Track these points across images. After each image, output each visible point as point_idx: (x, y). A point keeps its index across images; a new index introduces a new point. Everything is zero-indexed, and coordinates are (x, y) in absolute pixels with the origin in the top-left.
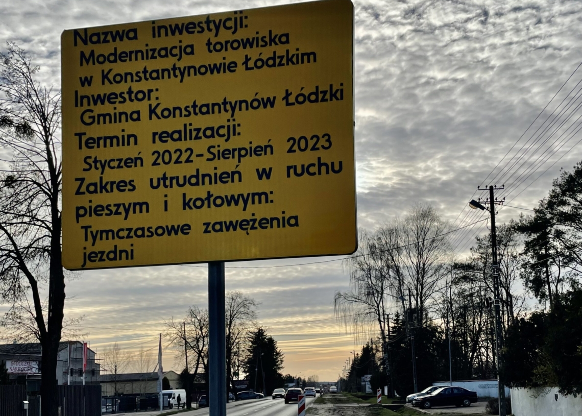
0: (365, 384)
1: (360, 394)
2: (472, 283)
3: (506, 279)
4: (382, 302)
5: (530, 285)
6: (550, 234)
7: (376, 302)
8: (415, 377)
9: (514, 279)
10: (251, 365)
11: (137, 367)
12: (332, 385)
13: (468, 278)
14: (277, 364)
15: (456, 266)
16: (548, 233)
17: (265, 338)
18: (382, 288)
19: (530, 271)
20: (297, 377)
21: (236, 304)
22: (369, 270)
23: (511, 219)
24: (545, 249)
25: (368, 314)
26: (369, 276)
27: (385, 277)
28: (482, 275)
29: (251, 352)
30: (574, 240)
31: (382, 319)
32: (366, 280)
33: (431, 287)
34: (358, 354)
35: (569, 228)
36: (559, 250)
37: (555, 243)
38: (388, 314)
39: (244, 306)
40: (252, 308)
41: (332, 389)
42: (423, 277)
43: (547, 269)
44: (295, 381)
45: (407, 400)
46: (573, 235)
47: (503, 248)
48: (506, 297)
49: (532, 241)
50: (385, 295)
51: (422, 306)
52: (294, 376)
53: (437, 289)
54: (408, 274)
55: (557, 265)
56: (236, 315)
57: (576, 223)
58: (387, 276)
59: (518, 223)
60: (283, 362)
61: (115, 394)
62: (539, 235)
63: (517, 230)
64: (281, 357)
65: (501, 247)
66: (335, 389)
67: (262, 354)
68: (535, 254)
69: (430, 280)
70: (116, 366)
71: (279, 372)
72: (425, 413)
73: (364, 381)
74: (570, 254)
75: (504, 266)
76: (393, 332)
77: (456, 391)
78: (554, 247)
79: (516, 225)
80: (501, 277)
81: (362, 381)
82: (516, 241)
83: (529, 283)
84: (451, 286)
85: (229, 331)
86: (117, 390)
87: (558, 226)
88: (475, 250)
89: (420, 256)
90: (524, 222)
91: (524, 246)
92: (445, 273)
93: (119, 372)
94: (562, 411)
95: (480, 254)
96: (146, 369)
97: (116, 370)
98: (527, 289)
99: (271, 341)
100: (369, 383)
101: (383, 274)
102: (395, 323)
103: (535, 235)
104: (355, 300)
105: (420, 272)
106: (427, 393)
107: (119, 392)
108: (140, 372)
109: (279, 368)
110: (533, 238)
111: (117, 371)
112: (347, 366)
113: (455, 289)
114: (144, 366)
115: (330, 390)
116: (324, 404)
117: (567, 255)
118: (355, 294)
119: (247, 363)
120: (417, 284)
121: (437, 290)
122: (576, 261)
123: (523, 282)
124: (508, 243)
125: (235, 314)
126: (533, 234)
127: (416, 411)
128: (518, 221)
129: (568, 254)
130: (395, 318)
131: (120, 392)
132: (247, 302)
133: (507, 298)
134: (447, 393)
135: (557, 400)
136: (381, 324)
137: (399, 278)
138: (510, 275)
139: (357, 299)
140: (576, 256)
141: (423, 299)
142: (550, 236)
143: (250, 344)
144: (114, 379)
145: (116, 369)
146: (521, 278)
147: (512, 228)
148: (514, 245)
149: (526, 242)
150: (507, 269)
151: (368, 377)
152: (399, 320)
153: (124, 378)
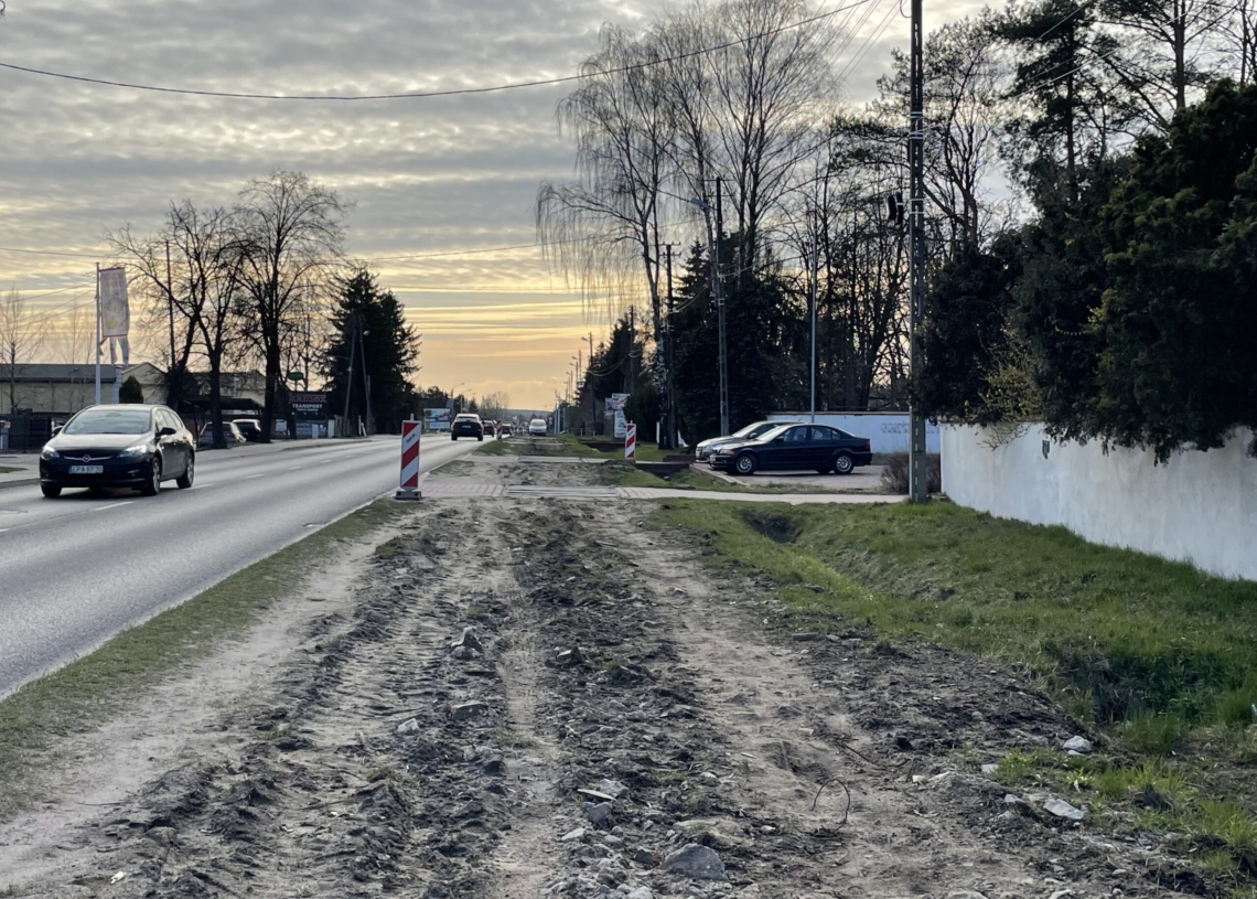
0: (613, 416)
1: (600, 439)
2: (878, 169)
3: (966, 160)
4: (655, 212)
5: (1025, 177)
6: (1082, 46)
7: (640, 212)
8: (724, 400)
9: (985, 162)
10: (339, 356)
11: (64, 348)
12: (534, 417)
13: (867, 153)
14: (404, 358)
15: (841, 127)
16: (1078, 45)
17: (374, 295)
18: (655, 178)
19: (1024, 140)
20: (455, 396)
21: (291, 202)
22: (626, 131)
23: (982, 6)
24: (1069, 85)
25: (619, 243)
26: (625, 146)
27: (663, 150)
28: (905, 149)
29: (339, 327)
30: (1143, 64)
31: (653, 255)
32: (618, 157)
33: (778, 178)
34: (602, 346)
35: (1134, 31)
36: (1104, 89)
37: (1097, 72)
38: (667, 243)
39: (313, 209)
40: (332, 214)
41: (535, 424)
42: (759, 152)
43: (1070, 138)
44: (448, 404)
45: (698, 454)
46: (1143, 51)
47: (962, 82)
48: (963, 207)
49: (1035, 63)
50: (662, 197)
51: (753, 226)
52: (449, 392)
53: (792, 183)
54: (723, 145)
55: (1097, 127)
56: (292, 232)
57: (1152, 19)
58: (669, 148)
59: (1002, 17)
60: (418, 356)
61: (12, 409)
62: (1053, 47)
63: (999, 33)
64: (415, 343)
65: (957, 79)
66: (541, 425)
67: (366, 333)
68: (1042, 97)
69: (775, 163)
70: (13, 344)
71: (408, 377)
72: (735, 484)
73: (610, 409)
74: (1133, 100)
75: (963, 127)
76: (685, 291)
77: (818, 436)
78: (1092, 80)
79: (996, 21)
80: (954, 156)
81: (607, 407)
82: (995, 63)
83: (1021, 171)
84: (827, 177)
85: (275, 268)
86: (16, 401)
87: (1106, 26)
88: (890, 84)
89: (754, 98)
90: (1017, 14)
91: (1015, 75)
92: (814, 145)
93: (21, 359)
94: (1057, 485)
95: (900, 96)
96: (85, 354)
97: (13, 355)
98: (1016, 188)
99: (390, 303)
100: (622, 413)
101: (659, 142)
102: (689, 269)
103: (1044, 48)
104: (587, 205)
105: (752, 138)
106: (748, 438)
107: (19, 407)
108: (70, 362)
109: (408, 370)
110: (1037, 55)
111: (16, 357)
112: (575, 372)
113: (837, 186)
114: (80, 347)
115: (531, 427)
116: (499, 455)
117: (1125, 104)
118: (587, 190)
119: (329, 353)
120: (745, 169)
121: (792, 187)
122: (1147, 119)
123: (1005, 168)
124: (975, 68)
125: (290, 228)
126: (1038, 46)
127: (715, 478)
128: (1004, 13)
129: (1127, 100)
130: (691, 256)
131: (22, 406)
132: (320, 200)
133: (966, 210)
134: (796, 438)
135: (1046, 457)
136: (648, 268)
137: (700, 154)
138: (977, 151)
139: (594, 204)
140: (1146, 106)
141: (757, 209)
142: (1083, 51)
143: (338, 307)
144: (9, 376)
145: (13, 350)
146: (1003, 156)
147: (985, 28)
148: (992, 73)
149: (1021, 65)
150: (970, 135)
151: (619, 400)
152: (701, 261)
153: (30, 374)
